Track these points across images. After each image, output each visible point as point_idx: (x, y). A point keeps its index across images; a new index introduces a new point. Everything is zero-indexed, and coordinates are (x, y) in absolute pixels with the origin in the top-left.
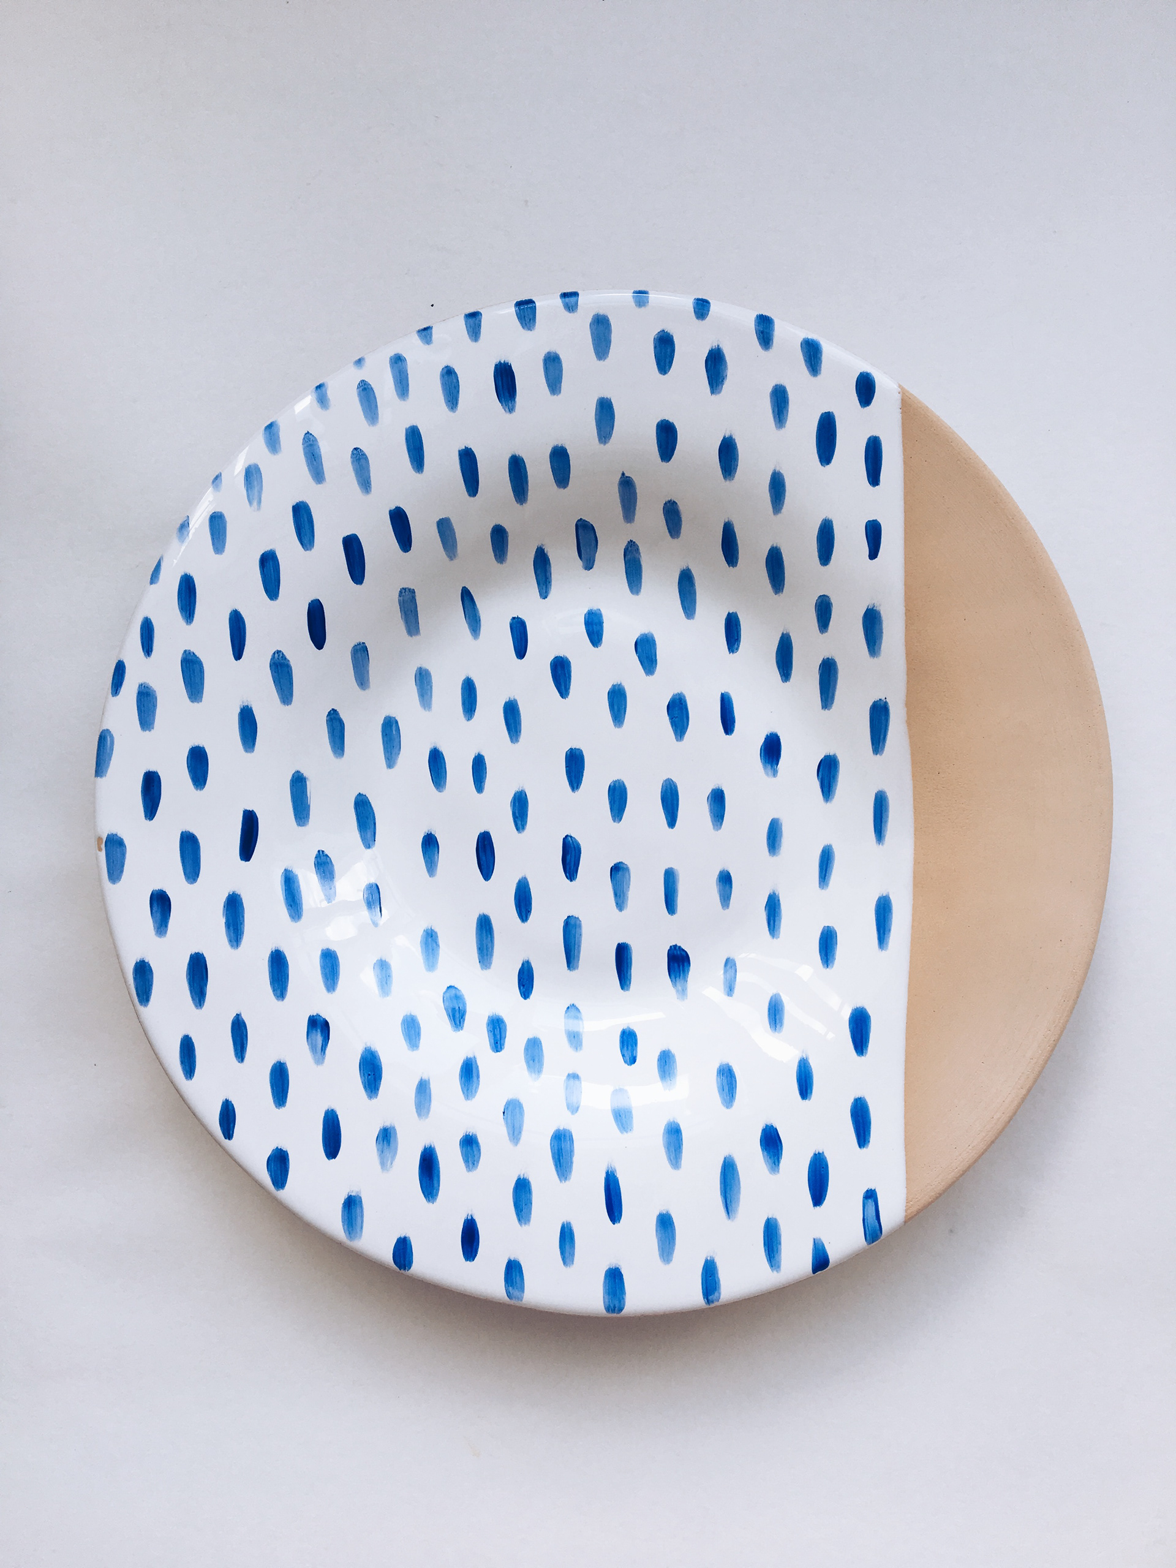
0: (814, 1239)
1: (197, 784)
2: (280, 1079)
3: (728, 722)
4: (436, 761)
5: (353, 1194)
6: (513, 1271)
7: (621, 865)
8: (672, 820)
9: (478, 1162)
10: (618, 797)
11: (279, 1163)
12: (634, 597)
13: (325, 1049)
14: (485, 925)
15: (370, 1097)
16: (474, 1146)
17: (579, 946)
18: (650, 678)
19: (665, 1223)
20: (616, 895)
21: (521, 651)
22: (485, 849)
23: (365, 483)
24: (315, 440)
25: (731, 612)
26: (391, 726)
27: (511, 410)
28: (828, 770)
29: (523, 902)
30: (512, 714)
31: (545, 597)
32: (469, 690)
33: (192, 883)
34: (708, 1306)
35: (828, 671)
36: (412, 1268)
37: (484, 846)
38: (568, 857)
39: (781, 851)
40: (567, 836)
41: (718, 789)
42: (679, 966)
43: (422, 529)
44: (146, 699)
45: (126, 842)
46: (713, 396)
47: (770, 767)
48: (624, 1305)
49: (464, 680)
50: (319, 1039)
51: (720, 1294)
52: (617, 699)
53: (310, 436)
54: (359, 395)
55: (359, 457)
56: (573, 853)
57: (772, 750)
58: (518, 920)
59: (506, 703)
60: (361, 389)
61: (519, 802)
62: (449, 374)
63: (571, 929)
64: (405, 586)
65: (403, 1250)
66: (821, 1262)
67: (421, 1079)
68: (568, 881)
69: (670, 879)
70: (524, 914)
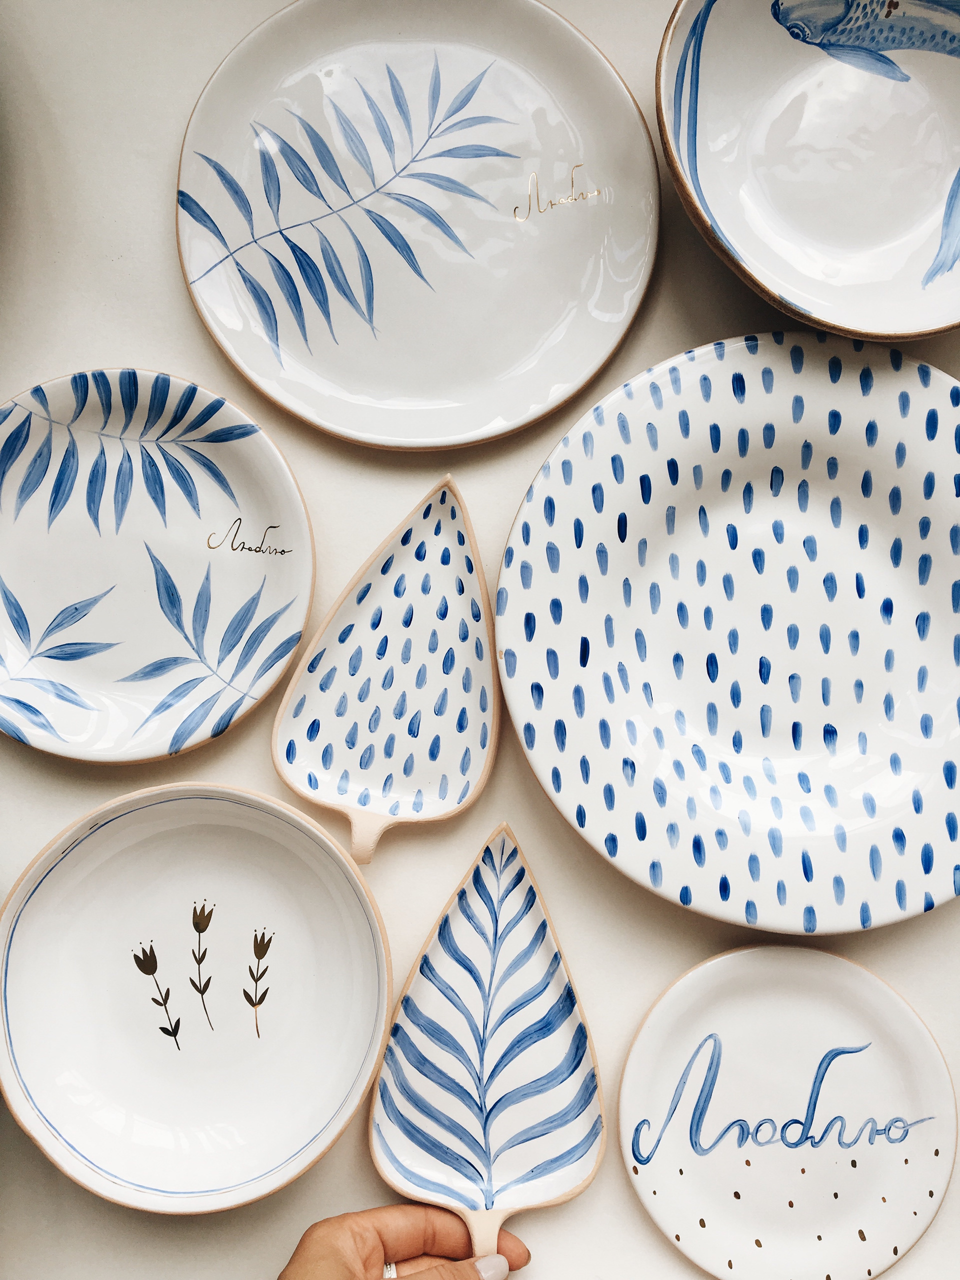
0: (926, 893)
1: (556, 621)
2: (609, 793)
3: (860, 591)
4: (681, 609)
5: (656, 861)
6: (750, 907)
7: (795, 675)
8: (826, 649)
9: (727, 845)
10: (793, 635)
11: (612, 841)
12: (803, 514)
13: (634, 778)
14: (712, 709)
15: (661, 806)
16: (724, 836)
17: (770, 723)
18: (813, 563)
19: (838, 882)
20: (792, 693)
21: (734, 544)
22: (712, 663)
23: (654, 444)
24: (625, 418)
25: (863, 524)
26: (655, 588)
27: (742, 402)
28: (923, 621)
29: (736, 696)
30: (728, 583)
31: (749, 513)
32: (701, 568)
33: (554, 679)
34: (864, 930)
35: (925, 563)
36: (691, 904)
37: (711, 662)
38: (763, 670)
39: (893, 669)
40: (762, 657)
41: (855, 631)
42: (831, 737)
43: (685, 472)
44: (526, 570)
45: (516, 654)
46: (864, 397)
47: (886, 619)
48: (816, 927)
49: (698, 562)
50: (630, 772)
51: (871, 922)
52: (793, 576)
53: (622, 416)
54: (651, 390)
55: (651, 428)
56: (766, 667)
57: (887, 608)
58: (733, 707)
59: (724, 576)
60: (652, 387)
61: (733, 636)
62: (705, 379)
63: (765, 712)
64: (671, 505)
65: (685, 894)
66: (929, 906)
67: (689, 797)
68: (763, 684)
69: (825, 684)
70: (736, 703)
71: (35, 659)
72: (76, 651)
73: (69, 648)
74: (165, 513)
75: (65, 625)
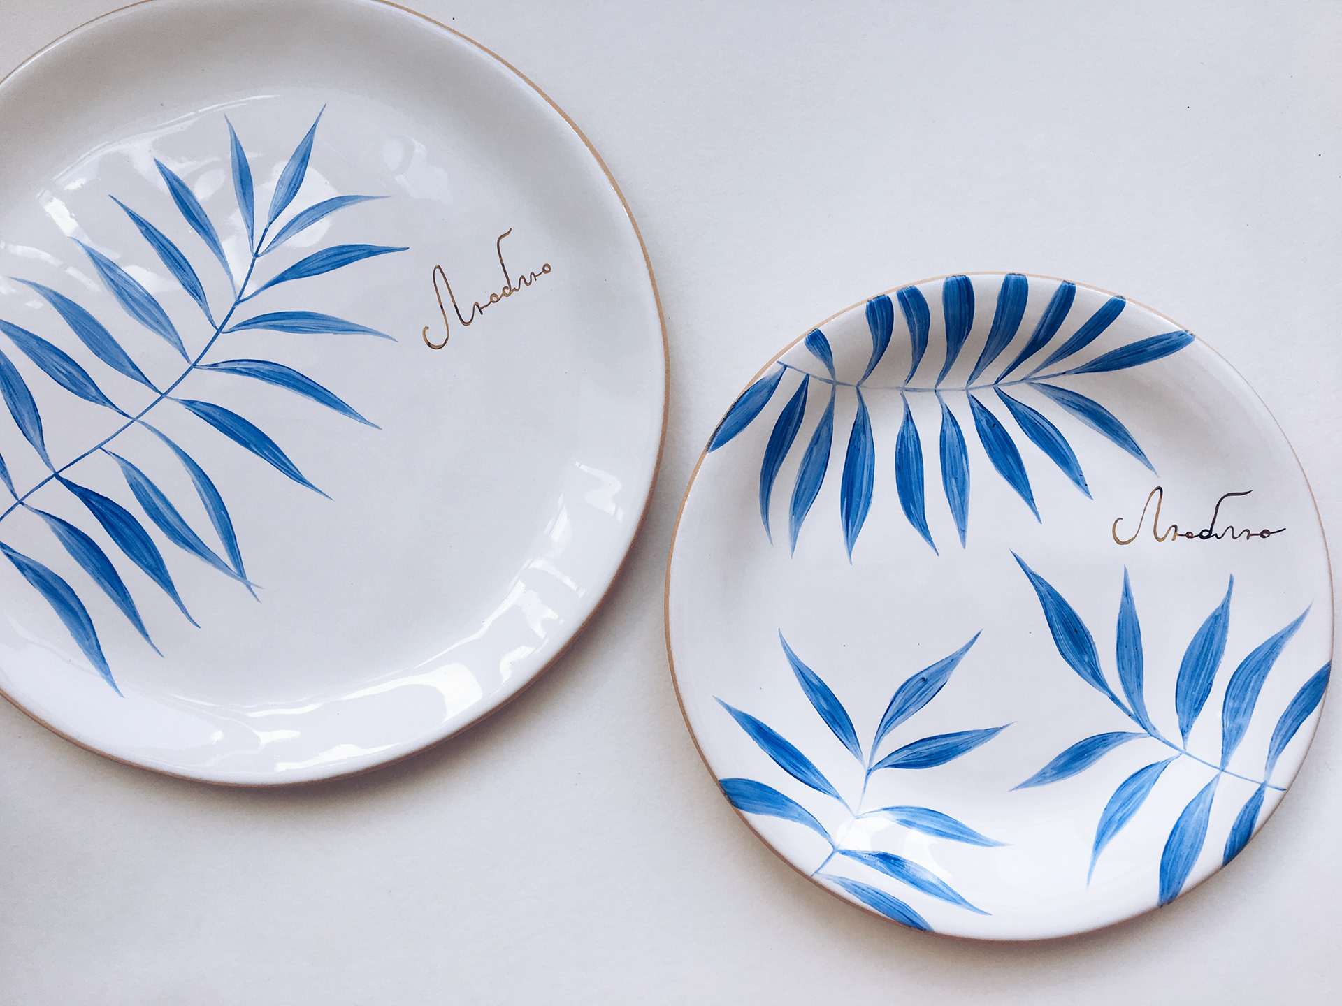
71: (874, 774)
72: (938, 750)
73: (927, 747)
74: (1032, 499)
75: (912, 710)
